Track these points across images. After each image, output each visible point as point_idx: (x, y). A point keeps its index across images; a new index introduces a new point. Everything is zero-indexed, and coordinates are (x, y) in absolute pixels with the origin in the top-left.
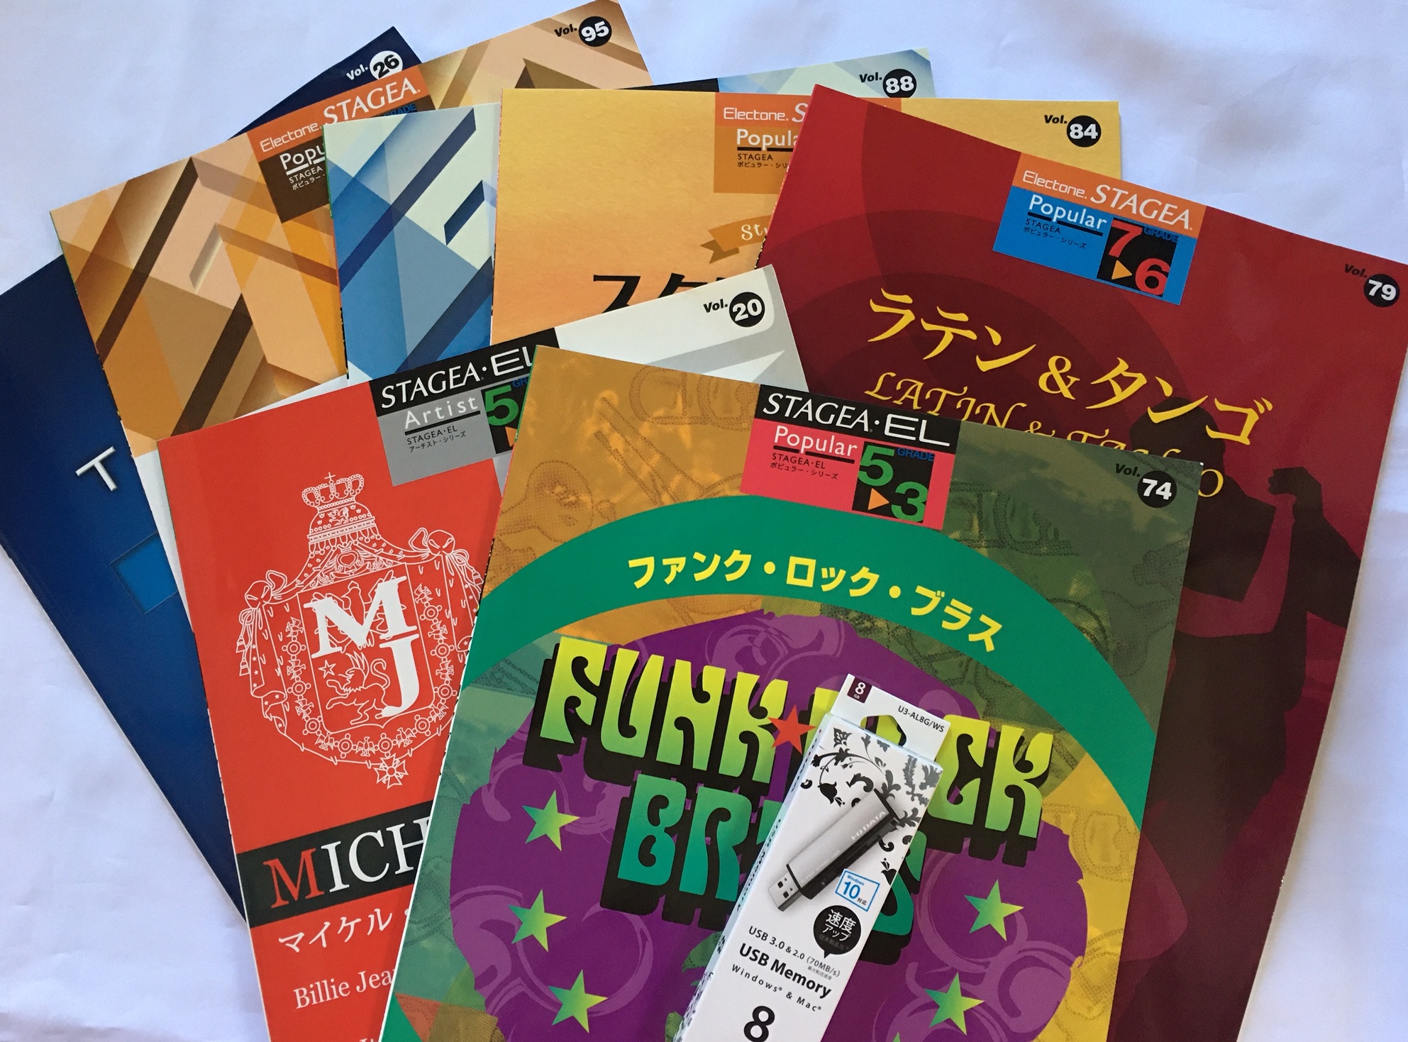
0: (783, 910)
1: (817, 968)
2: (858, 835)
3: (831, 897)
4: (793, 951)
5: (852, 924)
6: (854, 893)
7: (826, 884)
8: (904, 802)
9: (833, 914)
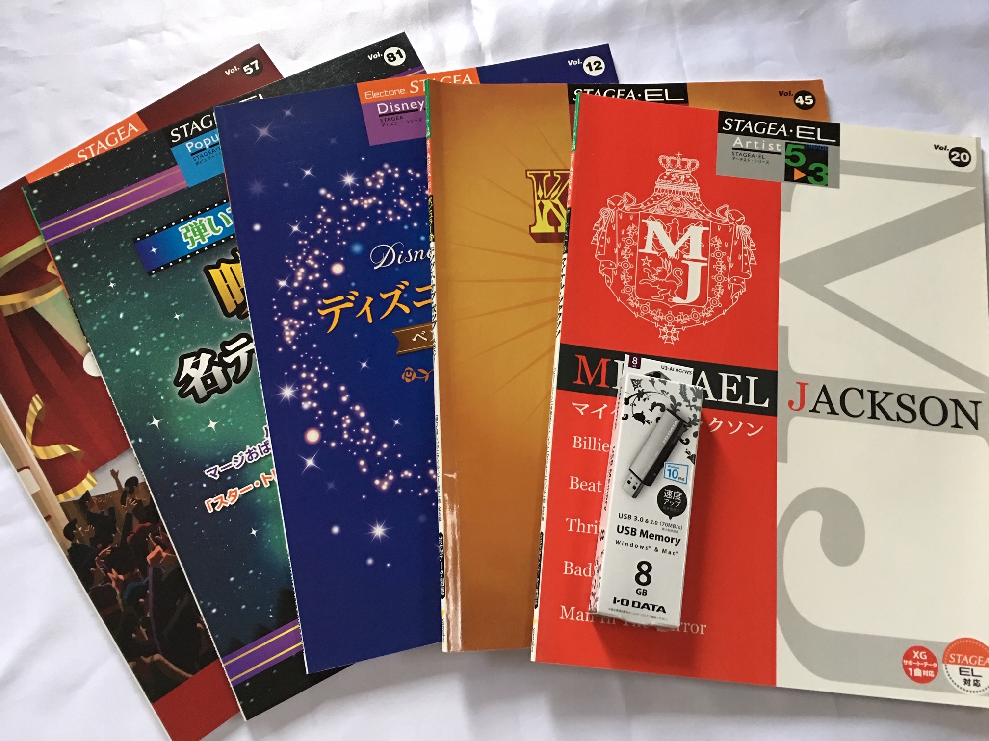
0: (635, 498)
1: (668, 528)
2: (666, 439)
3: (662, 482)
4: (650, 522)
5: (680, 495)
6: (675, 476)
7: (657, 474)
8: (687, 413)
9: (666, 492)
